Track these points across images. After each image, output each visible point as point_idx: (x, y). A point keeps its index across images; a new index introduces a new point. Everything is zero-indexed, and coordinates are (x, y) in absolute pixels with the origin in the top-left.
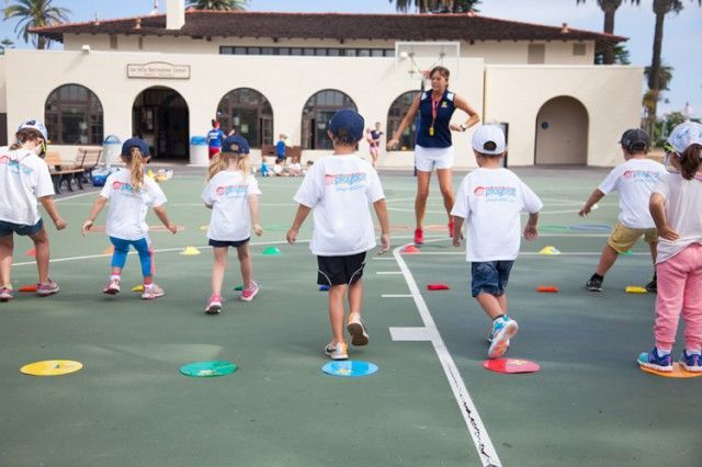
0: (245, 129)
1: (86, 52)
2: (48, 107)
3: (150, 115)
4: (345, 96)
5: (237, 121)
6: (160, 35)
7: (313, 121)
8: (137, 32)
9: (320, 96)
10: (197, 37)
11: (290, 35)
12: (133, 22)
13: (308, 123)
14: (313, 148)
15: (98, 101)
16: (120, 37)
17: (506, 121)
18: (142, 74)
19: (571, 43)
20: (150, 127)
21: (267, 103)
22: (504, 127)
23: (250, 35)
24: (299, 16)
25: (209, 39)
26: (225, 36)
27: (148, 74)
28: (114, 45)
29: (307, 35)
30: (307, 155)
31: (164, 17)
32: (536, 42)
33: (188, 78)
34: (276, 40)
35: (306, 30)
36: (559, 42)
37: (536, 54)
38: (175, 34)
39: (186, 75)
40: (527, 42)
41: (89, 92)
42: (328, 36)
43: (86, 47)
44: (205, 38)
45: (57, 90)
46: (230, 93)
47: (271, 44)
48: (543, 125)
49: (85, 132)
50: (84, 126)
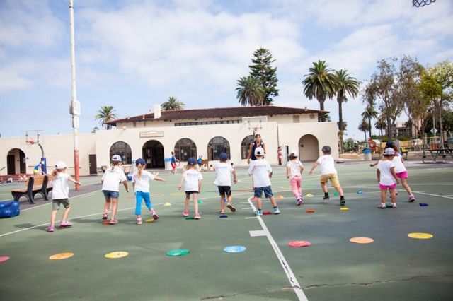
0: (186, 154)
2: (111, 151)
3: (149, 151)
4: (224, 139)
5: (182, 151)
6: (152, 121)
7: (212, 150)
8: (143, 120)
9: (214, 140)
10: (166, 120)
11: (201, 117)
12: (142, 117)
13: (210, 150)
14: (212, 159)
15: (129, 147)
16: (137, 122)
17: (287, 145)
18: (145, 136)
19: (309, 114)
20: (149, 156)
21: (194, 143)
22: (286, 147)
23: (186, 118)
24: (204, 110)
25: (170, 121)
26: (176, 119)
27: (148, 135)
28: (135, 125)
29: (208, 117)
30: (210, 163)
31: (153, 114)
32: (296, 115)
33: (163, 136)
34: (196, 119)
36: (304, 114)
37: (296, 119)
38: (158, 120)
39: (163, 134)
40: (292, 115)
41: (126, 144)
42: (216, 117)
43: (125, 127)
44: (168, 121)
45: (114, 145)
46: (180, 141)
47: (194, 121)
48: (301, 146)
49: (125, 159)
50: (124, 157)
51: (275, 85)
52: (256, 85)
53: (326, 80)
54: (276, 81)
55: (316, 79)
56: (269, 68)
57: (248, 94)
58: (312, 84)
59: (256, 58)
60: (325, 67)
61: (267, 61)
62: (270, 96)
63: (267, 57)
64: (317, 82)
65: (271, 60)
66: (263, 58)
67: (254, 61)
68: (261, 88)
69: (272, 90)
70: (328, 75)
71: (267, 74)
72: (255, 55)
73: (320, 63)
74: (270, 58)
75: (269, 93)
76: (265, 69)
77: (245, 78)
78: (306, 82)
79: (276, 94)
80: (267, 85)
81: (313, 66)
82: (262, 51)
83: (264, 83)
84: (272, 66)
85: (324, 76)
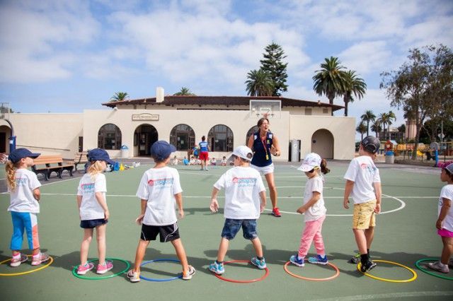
0: (182, 142)
1: (116, 110)
2: (99, 134)
3: (144, 137)
4: (228, 128)
5: (179, 138)
6: (153, 104)
7: (213, 139)
8: (144, 104)
9: (216, 128)
10: (168, 105)
11: (206, 104)
12: (143, 100)
13: (210, 140)
14: (212, 150)
16: (137, 106)
17: (299, 139)
18: (138, 119)
19: (322, 108)
20: (144, 142)
21: (192, 130)
22: (299, 142)
23: (190, 104)
25: (173, 106)
26: (179, 104)
27: (141, 118)
28: (135, 108)
29: (213, 104)
31: (155, 98)
32: (308, 107)
34: (200, 106)
36: (317, 108)
37: (308, 112)
38: (159, 104)
39: (157, 119)
40: (304, 107)
41: (116, 127)
42: (222, 104)
43: (116, 108)
44: (171, 105)
45: (103, 127)
46: (176, 126)
47: (198, 107)
48: (314, 142)
49: (114, 144)
50: (113, 142)
51: (285, 81)
52: (267, 78)
53: (338, 77)
54: (286, 76)
55: (328, 75)
56: (280, 64)
57: (258, 87)
58: (323, 80)
59: (267, 54)
60: (337, 64)
61: (278, 56)
62: (279, 91)
63: (279, 52)
64: (328, 78)
65: (282, 56)
66: (275, 54)
67: (265, 56)
68: (270, 82)
69: (281, 85)
70: (340, 72)
71: (278, 69)
72: (267, 51)
73: (333, 59)
74: (281, 54)
75: (278, 88)
76: (276, 64)
77: (255, 71)
78: (317, 77)
79: (285, 90)
80: (276, 80)
81: (325, 63)
82: (274, 47)
83: (274, 78)
84: (283, 61)
85: (335, 73)
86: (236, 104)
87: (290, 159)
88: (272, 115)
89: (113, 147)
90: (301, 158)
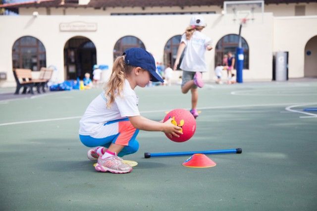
1: (35, 16)
3: (73, 53)
6: (76, 7)
7: (170, 54)
8: (62, 6)
9: (174, 39)
10: (97, 8)
11: (152, 5)
12: (59, 1)
15: (43, 45)
16: (53, 9)
17: (287, 50)
18: (69, 29)
20: (73, 60)
21: (142, 44)
22: (286, 54)
25: (104, 9)
26: (114, 7)
27: (72, 28)
28: (49, 13)
32: (301, 4)
33: (95, 31)
34: (143, 9)
35: (161, 2)
37: (300, 10)
38: (85, 7)
39: (94, 29)
40: (294, 5)
41: (38, 41)
42: (174, 5)
43: (36, 13)
44: (102, 8)
45: (19, 40)
46: (121, 39)
47: (141, 11)
48: (308, 53)
49: (35, 64)
50: (35, 60)
86: (194, 5)
87: (274, 78)
88: (253, 19)
89: (35, 68)
90: (290, 76)
